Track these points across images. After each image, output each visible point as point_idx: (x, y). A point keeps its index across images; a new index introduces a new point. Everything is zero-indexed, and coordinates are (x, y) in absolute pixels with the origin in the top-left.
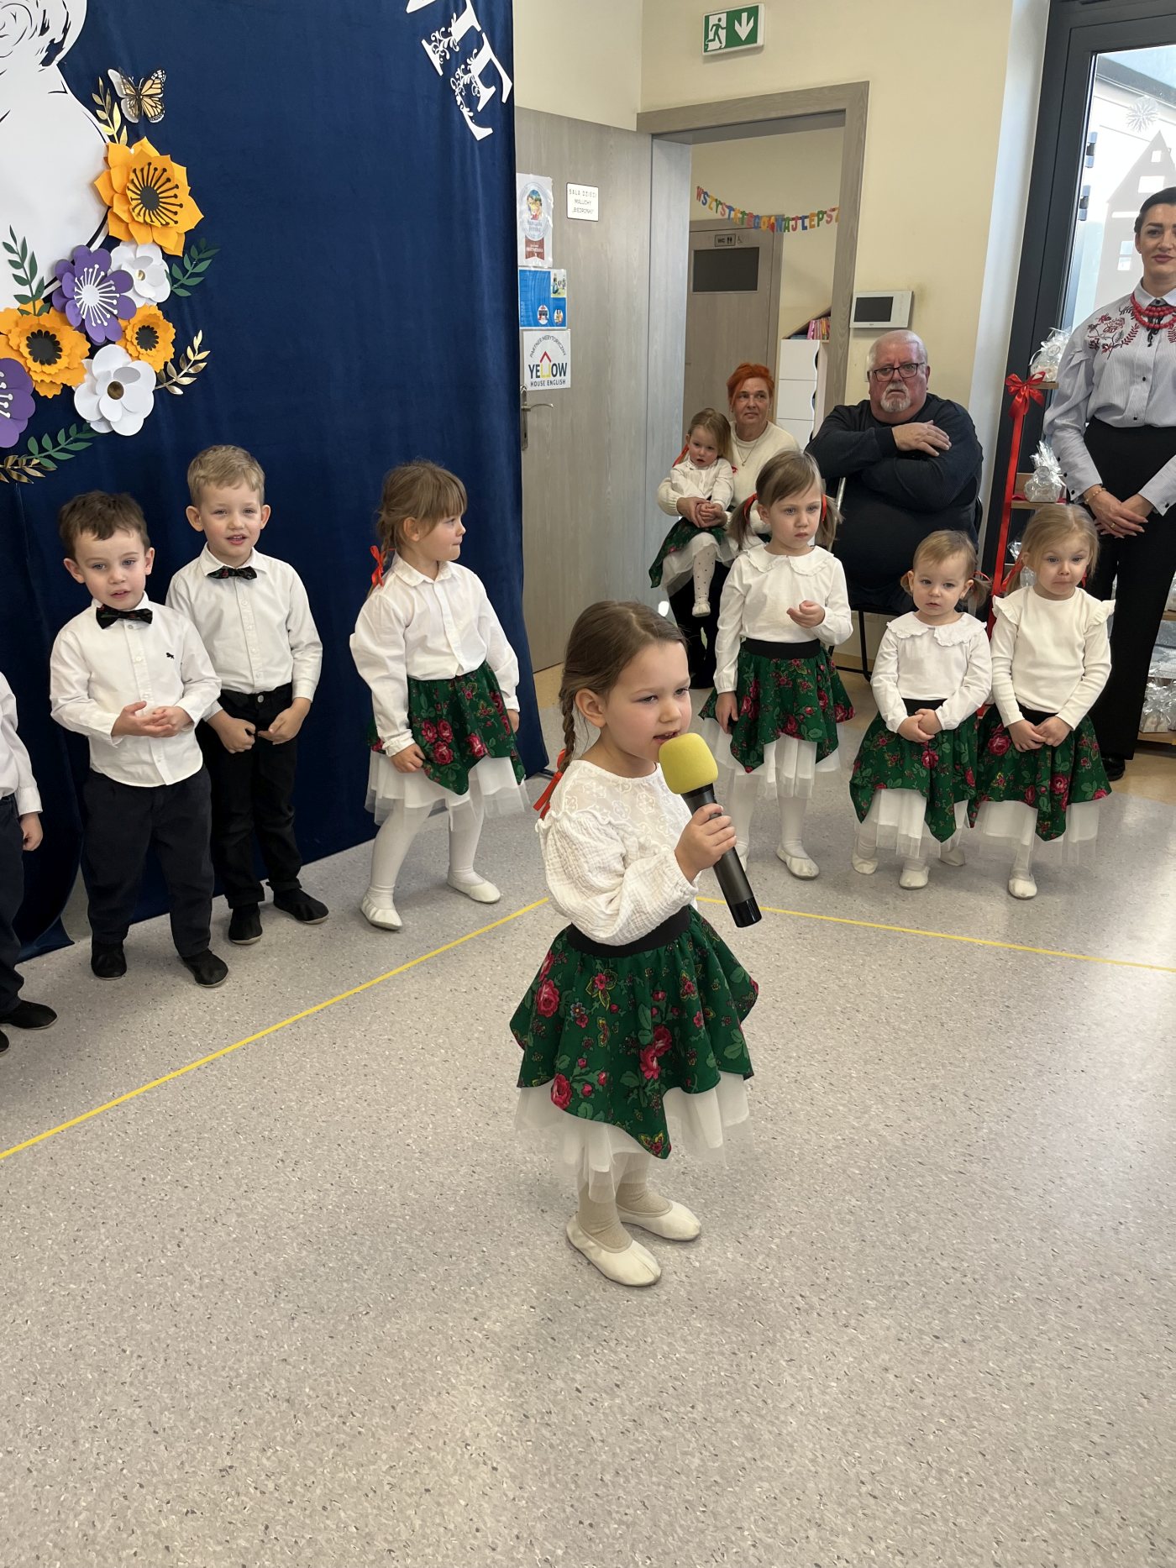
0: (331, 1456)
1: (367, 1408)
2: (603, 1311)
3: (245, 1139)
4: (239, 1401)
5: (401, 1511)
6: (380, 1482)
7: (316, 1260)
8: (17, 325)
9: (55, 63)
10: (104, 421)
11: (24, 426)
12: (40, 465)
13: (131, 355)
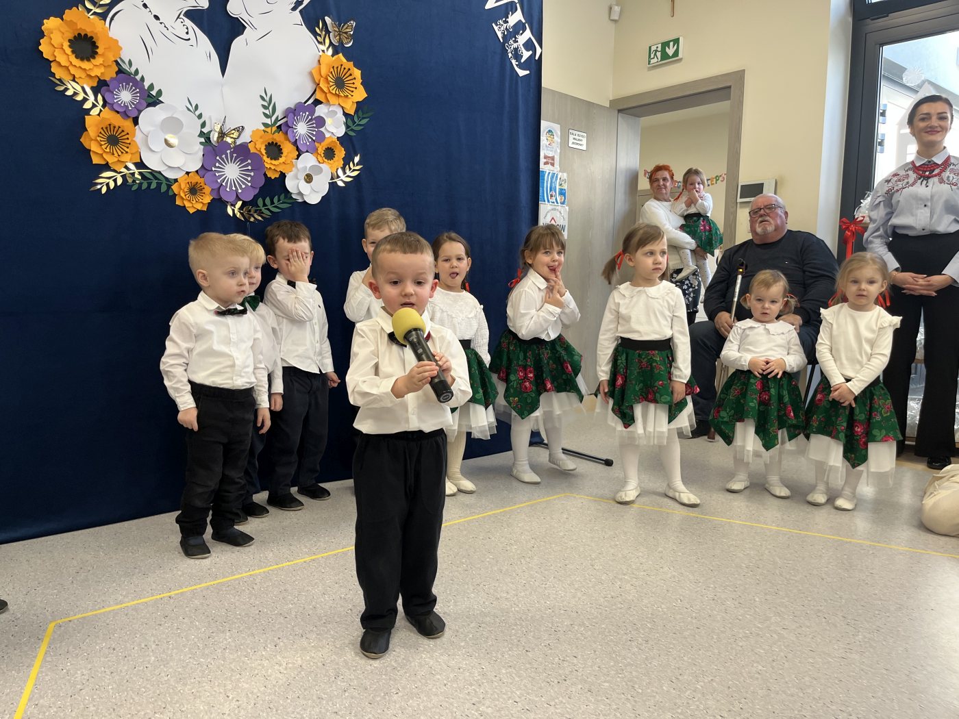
8: (261, 137)
9: (298, 10)
10: (300, 194)
11: (257, 191)
12: (263, 213)
13: (319, 162)
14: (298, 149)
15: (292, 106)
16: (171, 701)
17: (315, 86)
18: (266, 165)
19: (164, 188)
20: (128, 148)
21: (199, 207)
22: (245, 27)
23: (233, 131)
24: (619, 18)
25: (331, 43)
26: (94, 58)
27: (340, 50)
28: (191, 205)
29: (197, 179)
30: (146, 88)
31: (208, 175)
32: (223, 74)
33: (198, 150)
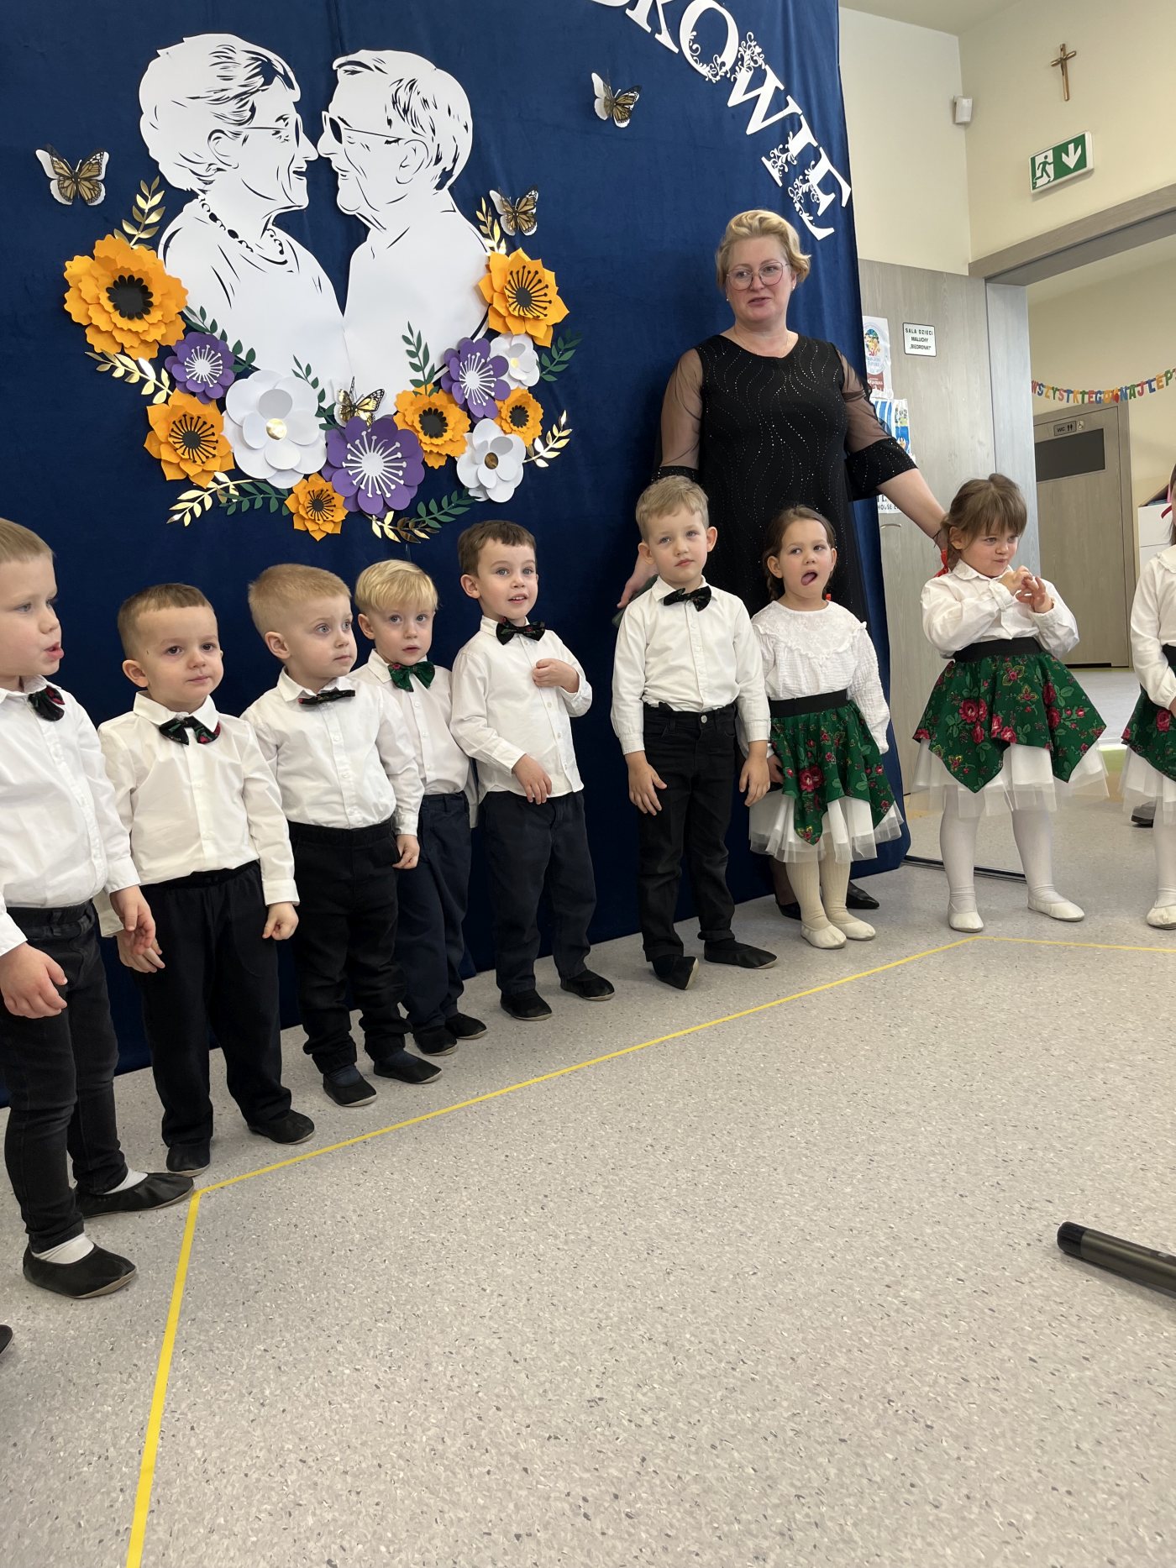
0: (718, 1398)
1: (760, 1357)
2: (1055, 1288)
3: (612, 1128)
4: (610, 1340)
5: (811, 1458)
6: (783, 1429)
7: (693, 1227)
8: (412, 404)
9: (446, 187)
10: (482, 488)
11: (414, 492)
12: (428, 526)
13: (505, 432)
14: (470, 415)
15: (454, 346)
16: (397, 1301)
17: (484, 309)
18: (426, 448)
19: (274, 506)
20: (214, 448)
21: (329, 528)
22: (367, 230)
23: (368, 400)
24: (972, 116)
25: (503, 234)
26: (148, 313)
27: (518, 244)
28: (316, 528)
29: (321, 484)
30: (231, 350)
31: (338, 474)
32: (343, 310)
33: (319, 437)
